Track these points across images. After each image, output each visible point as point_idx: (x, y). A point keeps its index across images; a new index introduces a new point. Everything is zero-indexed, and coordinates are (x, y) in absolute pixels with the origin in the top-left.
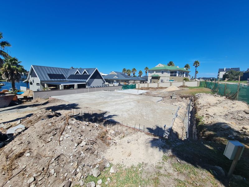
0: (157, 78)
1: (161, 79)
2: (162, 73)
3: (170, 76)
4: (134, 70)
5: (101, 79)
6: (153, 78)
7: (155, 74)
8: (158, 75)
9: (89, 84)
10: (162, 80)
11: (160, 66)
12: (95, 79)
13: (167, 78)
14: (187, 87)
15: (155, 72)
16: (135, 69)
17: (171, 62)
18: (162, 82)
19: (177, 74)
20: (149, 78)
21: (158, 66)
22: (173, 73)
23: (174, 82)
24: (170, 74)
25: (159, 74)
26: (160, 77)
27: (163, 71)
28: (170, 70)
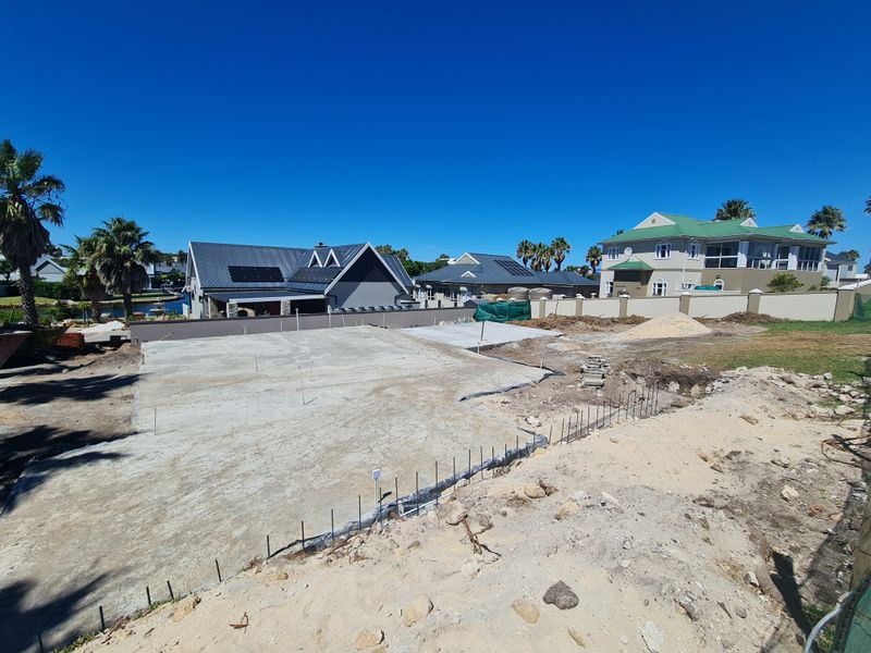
0: (639, 276)
1: (655, 278)
2: (663, 255)
3: (702, 266)
4: (561, 244)
5: (388, 284)
6: (622, 275)
7: (628, 258)
8: (641, 263)
9: (336, 298)
10: (660, 285)
11: (657, 222)
12: (362, 283)
13: (684, 278)
14: (766, 320)
15: (628, 251)
16: (562, 241)
17: (734, 203)
18: (660, 292)
19: (742, 259)
20: (607, 278)
21: (646, 224)
22: (719, 253)
23: (722, 292)
24: (704, 257)
25: (649, 259)
26: (649, 273)
27: (663, 245)
28: (704, 241)
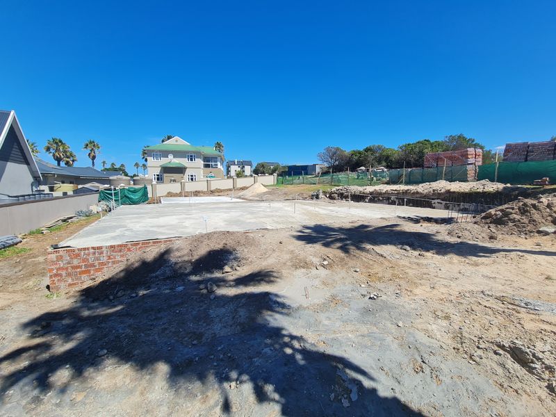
0: (180, 171)
1: (188, 172)
2: (191, 160)
3: (205, 167)
7: (172, 161)
8: (179, 163)
10: (192, 176)
11: (178, 142)
15: (171, 157)
18: (192, 179)
19: (219, 164)
20: (153, 171)
21: (173, 142)
22: (207, 161)
24: (203, 162)
25: (184, 162)
26: (185, 168)
27: (191, 156)
28: (203, 155)
